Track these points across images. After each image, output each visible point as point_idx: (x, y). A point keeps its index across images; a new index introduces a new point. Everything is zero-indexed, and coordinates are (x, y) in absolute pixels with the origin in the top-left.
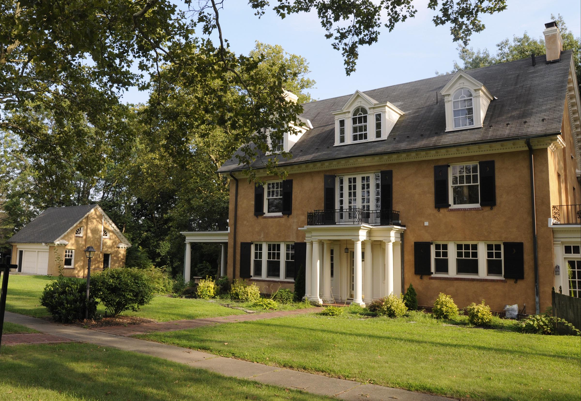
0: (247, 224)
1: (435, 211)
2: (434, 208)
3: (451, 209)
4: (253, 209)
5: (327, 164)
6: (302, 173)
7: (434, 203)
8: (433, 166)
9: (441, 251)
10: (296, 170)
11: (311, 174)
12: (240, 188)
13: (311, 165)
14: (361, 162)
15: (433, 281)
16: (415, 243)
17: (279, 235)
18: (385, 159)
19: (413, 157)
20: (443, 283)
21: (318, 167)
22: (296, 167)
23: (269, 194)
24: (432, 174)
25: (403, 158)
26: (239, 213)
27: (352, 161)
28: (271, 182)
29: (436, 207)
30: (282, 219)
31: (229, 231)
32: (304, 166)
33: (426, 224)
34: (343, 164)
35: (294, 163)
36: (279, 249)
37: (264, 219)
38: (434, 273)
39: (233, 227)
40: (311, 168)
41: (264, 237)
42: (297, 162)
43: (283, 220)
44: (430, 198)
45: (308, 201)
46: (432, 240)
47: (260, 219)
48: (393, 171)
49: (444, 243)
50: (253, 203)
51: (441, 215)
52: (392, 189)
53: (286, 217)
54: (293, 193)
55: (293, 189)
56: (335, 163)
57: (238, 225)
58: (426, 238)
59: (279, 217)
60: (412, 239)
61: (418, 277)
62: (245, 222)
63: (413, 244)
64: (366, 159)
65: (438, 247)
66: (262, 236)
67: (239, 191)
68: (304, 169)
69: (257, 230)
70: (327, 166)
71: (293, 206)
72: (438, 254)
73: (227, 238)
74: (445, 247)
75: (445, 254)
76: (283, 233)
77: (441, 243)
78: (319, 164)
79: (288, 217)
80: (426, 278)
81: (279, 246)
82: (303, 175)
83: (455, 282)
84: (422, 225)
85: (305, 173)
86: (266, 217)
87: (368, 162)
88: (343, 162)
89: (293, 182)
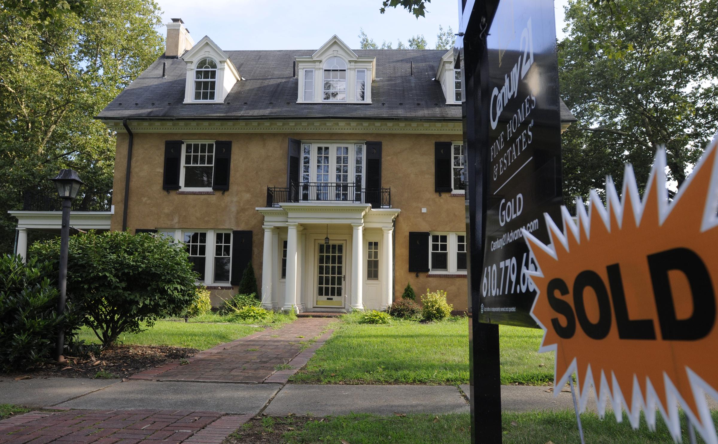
0: (148, 202)
1: (435, 196)
2: (434, 192)
3: (453, 194)
4: (160, 180)
5: (292, 123)
6: (247, 134)
7: (434, 186)
8: (434, 142)
9: (439, 243)
10: (240, 128)
11: (263, 137)
12: (135, 147)
13: (267, 124)
14: (342, 127)
15: (430, 279)
16: (410, 233)
17: (206, 219)
18: (377, 128)
19: (414, 128)
20: (443, 281)
21: (278, 127)
22: (242, 123)
23: (188, 161)
24: (433, 151)
25: (401, 128)
26: (134, 183)
27: (330, 123)
28: (193, 142)
29: (436, 191)
30: (212, 196)
31: (113, 211)
32: (255, 123)
33: (424, 210)
34: (317, 127)
35: (240, 116)
36: (203, 240)
37: (181, 196)
38: (430, 270)
39: (122, 206)
40: (266, 127)
41: (179, 222)
42: (244, 116)
43: (213, 199)
44: (429, 180)
45: (257, 172)
46: (430, 230)
47: (173, 195)
48: (383, 144)
49: (443, 234)
50: (160, 170)
51: (442, 201)
52: (381, 165)
53: (219, 194)
54: (232, 160)
55: (232, 156)
56: (304, 123)
57: (131, 203)
58: (423, 228)
59: (208, 193)
60: (406, 229)
61: (413, 275)
62: (144, 199)
63: (408, 234)
64: (349, 124)
65: (435, 238)
66: (176, 220)
67: (134, 152)
68: (253, 127)
69: (166, 211)
70: (291, 127)
71: (232, 179)
72: (435, 247)
73: (109, 222)
74: (444, 239)
75: (444, 247)
76: (213, 217)
77: (439, 234)
78: (280, 123)
79: (223, 194)
80: (422, 276)
81: (203, 236)
82: (250, 137)
83: (458, 279)
84: (419, 212)
85: (252, 134)
86: (183, 193)
87: (353, 127)
88: (317, 123)
89: (233, 144)
